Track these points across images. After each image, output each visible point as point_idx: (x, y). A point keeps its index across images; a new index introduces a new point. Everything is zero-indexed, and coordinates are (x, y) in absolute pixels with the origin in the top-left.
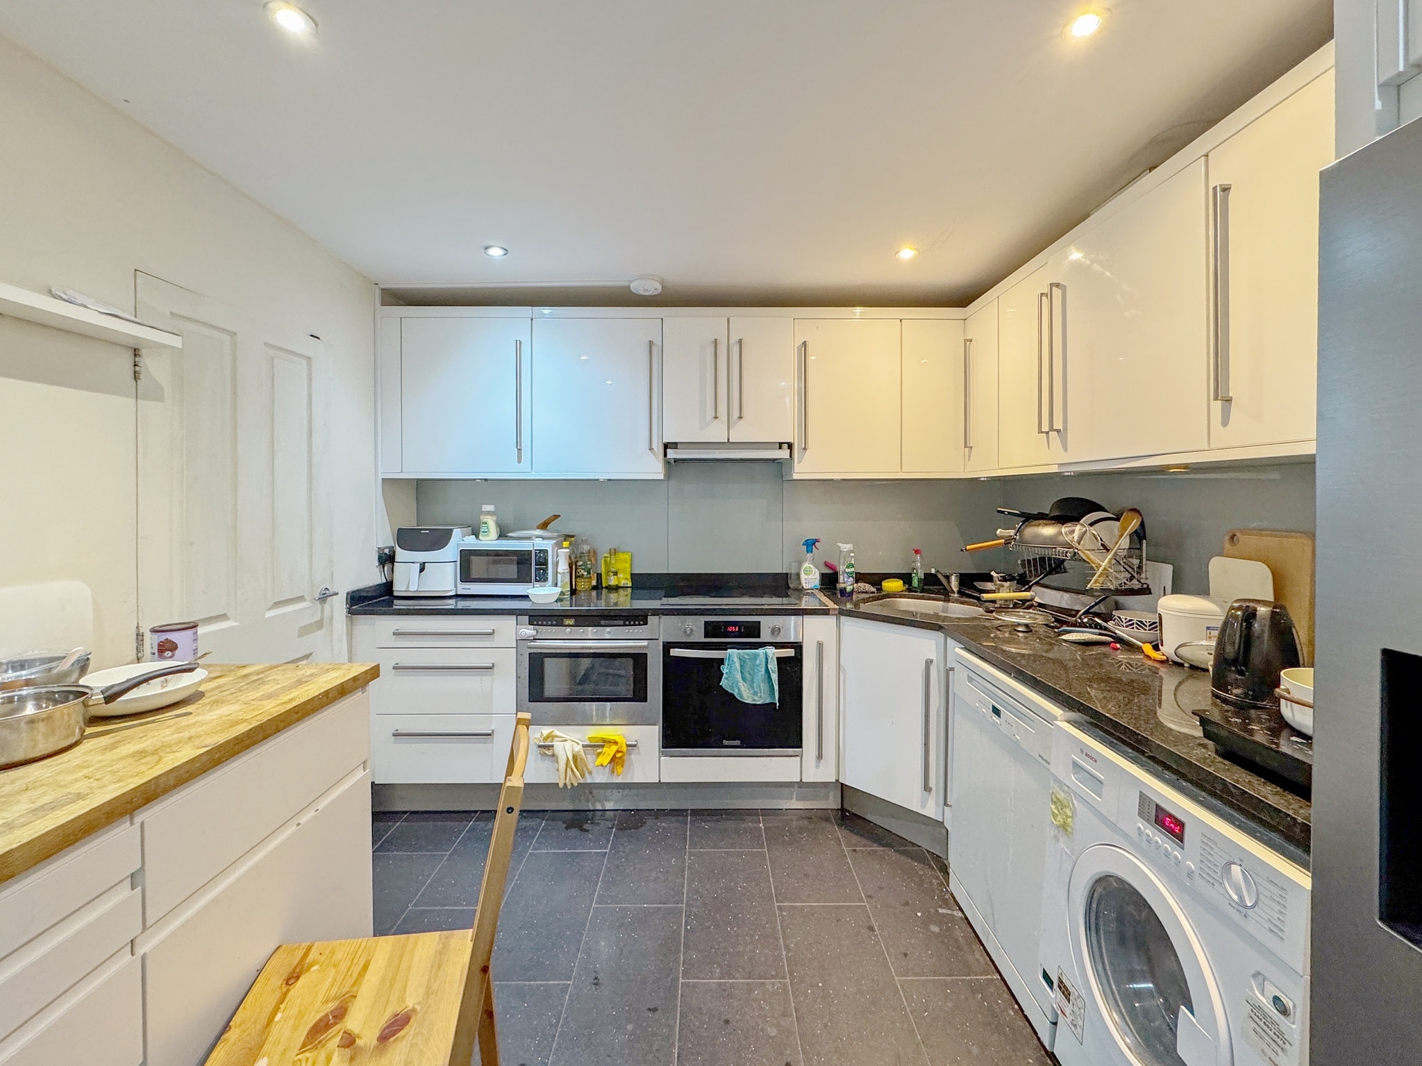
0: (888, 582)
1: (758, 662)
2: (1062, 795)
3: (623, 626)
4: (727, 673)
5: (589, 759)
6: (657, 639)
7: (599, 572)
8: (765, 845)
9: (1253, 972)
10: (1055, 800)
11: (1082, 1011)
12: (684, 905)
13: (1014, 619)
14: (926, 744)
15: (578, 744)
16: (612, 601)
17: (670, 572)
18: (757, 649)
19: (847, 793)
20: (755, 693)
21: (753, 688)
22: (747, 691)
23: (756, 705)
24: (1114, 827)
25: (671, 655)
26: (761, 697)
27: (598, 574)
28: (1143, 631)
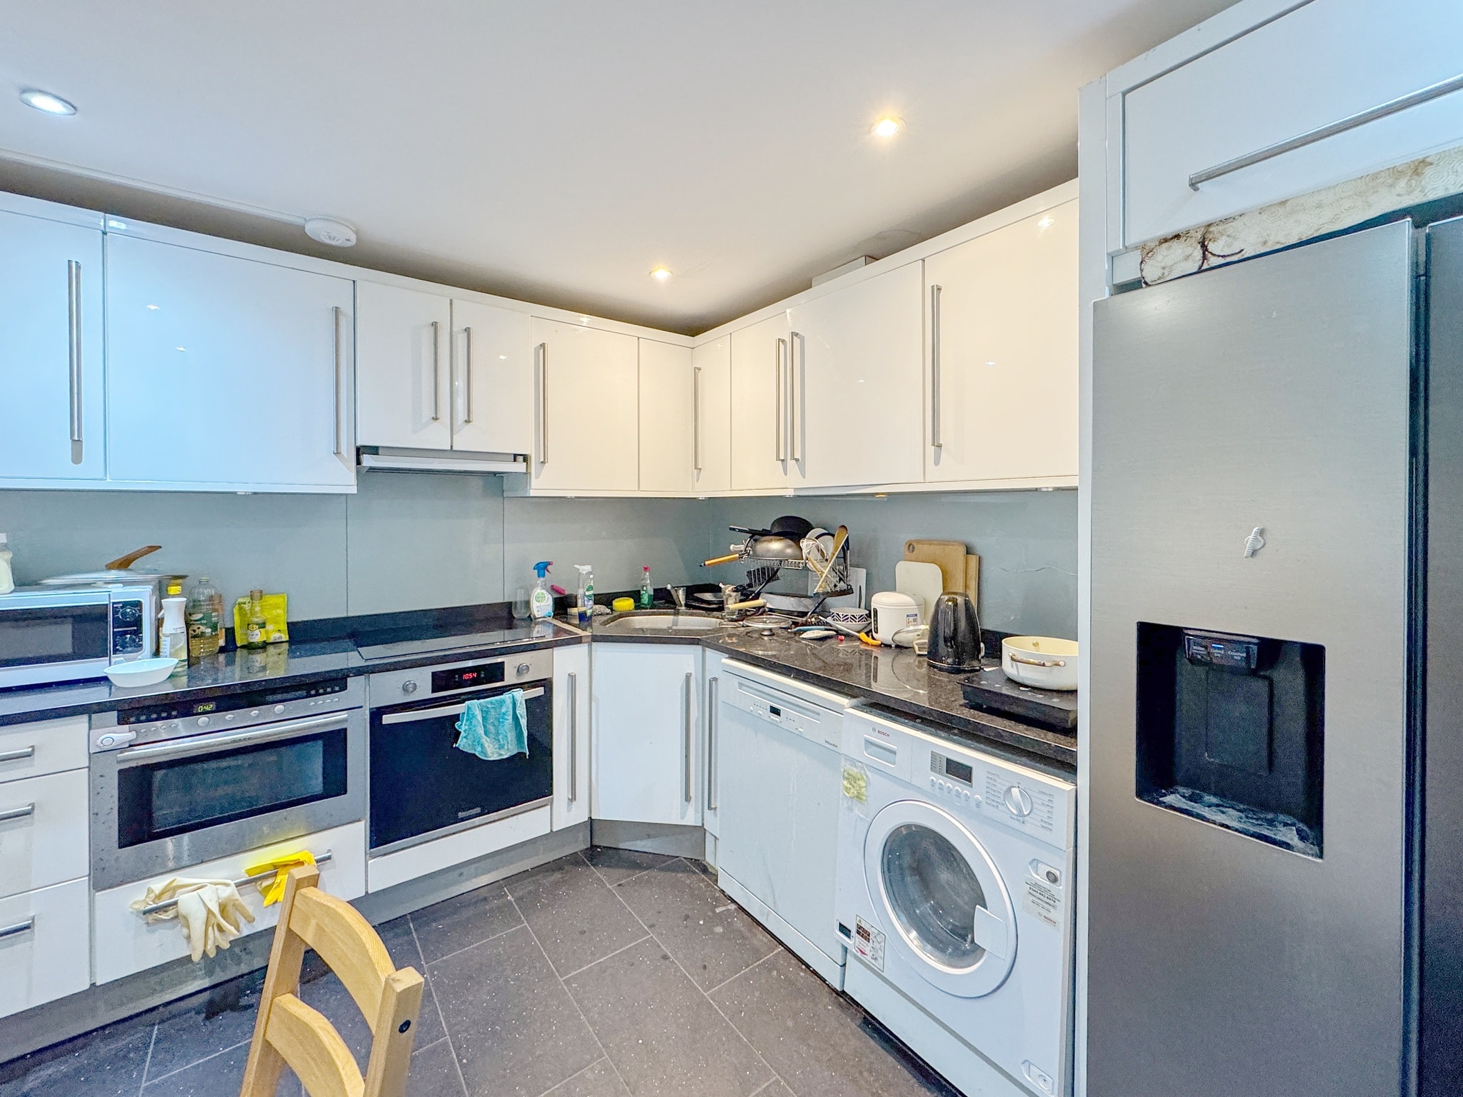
0: (619, 601)
1: (503, 710)
2: (854, 771)
3: (306, 697)
4: (465, 731)
5: (248, 901)
6: (361, 707)
7: (229, 625)
8: (523, 918)
9: (1030, 860)
10: (846, 776)
11: (883, 944)
12: (448, 1037)
13: (761, 626)
14: (687, 757)
15: (227, 885)
16: (257, 664)
17: (351, 614)
18: (502, 694)
19: (596, 827)
20: (501, 747)
21: (499, 740)
22: (491, 746)
23: (504, 759)
24: (908, 785)
25: (384, 723)
26: (508, 749)
27: (227, 630)
28: (854, 623)
